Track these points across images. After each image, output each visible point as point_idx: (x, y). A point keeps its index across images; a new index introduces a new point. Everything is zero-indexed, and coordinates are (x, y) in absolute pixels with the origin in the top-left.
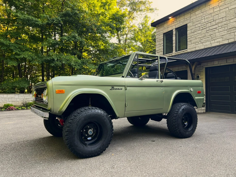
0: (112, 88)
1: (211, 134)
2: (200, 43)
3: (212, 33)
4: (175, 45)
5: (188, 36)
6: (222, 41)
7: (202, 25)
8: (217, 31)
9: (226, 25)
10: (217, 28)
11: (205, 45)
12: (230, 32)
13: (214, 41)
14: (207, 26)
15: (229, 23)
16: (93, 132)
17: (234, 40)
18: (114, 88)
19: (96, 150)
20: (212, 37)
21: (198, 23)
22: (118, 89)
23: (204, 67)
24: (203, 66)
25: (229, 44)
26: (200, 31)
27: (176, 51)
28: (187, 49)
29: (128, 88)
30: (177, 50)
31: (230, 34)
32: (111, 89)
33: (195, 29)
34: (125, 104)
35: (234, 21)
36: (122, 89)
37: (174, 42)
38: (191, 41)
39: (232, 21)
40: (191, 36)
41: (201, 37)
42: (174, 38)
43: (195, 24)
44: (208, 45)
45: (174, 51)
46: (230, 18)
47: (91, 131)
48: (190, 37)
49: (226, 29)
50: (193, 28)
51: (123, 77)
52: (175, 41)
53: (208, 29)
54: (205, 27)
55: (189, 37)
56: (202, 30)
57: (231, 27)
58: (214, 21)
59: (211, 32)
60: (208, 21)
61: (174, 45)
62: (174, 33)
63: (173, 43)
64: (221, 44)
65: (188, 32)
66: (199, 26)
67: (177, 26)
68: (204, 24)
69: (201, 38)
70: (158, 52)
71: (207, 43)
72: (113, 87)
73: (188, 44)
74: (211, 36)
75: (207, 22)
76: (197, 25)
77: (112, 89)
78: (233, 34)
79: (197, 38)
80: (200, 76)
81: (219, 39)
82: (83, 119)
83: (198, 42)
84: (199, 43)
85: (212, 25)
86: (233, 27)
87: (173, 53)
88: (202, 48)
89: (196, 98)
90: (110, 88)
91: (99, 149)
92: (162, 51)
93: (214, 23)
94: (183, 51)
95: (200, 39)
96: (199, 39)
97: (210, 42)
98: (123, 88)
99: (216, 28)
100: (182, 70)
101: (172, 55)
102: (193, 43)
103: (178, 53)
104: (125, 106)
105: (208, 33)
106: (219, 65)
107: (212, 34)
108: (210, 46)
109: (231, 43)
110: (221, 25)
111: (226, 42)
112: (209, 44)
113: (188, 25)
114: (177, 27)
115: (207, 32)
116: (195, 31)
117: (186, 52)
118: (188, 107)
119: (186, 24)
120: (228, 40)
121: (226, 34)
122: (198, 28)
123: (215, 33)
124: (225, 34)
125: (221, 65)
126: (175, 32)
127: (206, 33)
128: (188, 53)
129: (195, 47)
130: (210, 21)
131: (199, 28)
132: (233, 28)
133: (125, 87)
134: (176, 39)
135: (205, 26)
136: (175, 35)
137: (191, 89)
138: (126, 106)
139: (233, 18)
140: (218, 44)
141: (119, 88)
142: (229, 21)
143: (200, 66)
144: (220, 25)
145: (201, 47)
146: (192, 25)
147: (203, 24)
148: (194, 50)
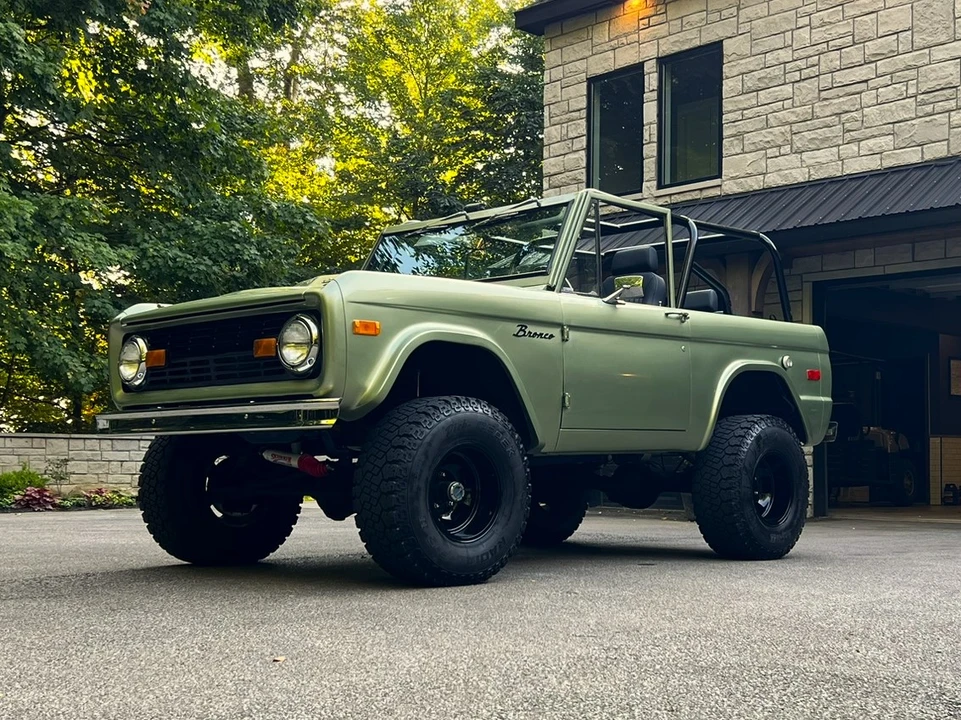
0: (521, 330)
2: (787, 149)
3: (844, 103)
4: (655, 154)
5: (724, 110)
6: (895, 149)
7: (796, 55)
8: (868, 97)
9: (914, 72)
10: (871, 84)
11: (812, 162)
12: (929, 109)
13: (856, 149)
14: (823, 68)
15: (926, 61)
16: (464, 492)
17: (949, 151)
18: (527, 331)
20: (847, 125)
21: (778, 42)
22: (541, 334)
23: (806, 277)
24: (801, 275)
25: (925, 167)
26: (788, 88)
27: (660, 186)
28: (719, 176)
29: (573, 335)
30: (668, 182)
31: (928, 119)
32: (516, 335)
33: (762, 74)
34: (564, 398)
35: (948, 57)
36: (552, 336)
37: (650, 132)
38: (739, 135)
39: (941, 56)
40: (741, 106)
41: (794, 119)
42: (650, 111)
43: (762, 49)
44: (824, 163)
45: (649, 185)
46: (931, 40)
47: (457, 487)
48: (736, 115)
49: (912, 91)
50: (752, 68)
51: (550, 288)
52: (654, 127)
53: (826, 81)
54: (814, 69)
55: (729, 112)
56: (796, 85)
57: (935, 83)
58: (854, 44)
59: (841, 99)
60: (829, 37)
61: (650, 150)
62: (651, 81)
63: (646, 136)
64: (888, 163)
65: (729, 86)
66: (781, 60)
67: (668, 47)
68: (810, 51)
69: (795, 128)
70: (557, 183)
71: (823, 155)
72: (522, 326)
73: (724, 152)
74: (844, 117)
75: (825, 45)
76: (776, 53)
77: (522, 333)
78: (942, 118)
79: (772, 121)
81: (878, 140)
82: (442, 435)
83: (780, 146)
84: (782, 152)
85: (845, 62)
86: (943, 84)
87: (645, 193)
88: (800, 176)
90: (515, 328)
92: (579, 182)
93: (855, 54)
94: (701, 190)
95: (787, 128)
96: (782, 129)
97: (835, 149)
98: (556, 332)
99: (866, 81)
102: (753, 147)
103: (670, 195)
104: (563, 404)
105: (825, 103)
106: (879, 272)
107: (846, 108)
108: (834, 171)
109: (936, 166)
110: (891, 71)
111: (912, 157)
112: (833, 159)
113: (729, 47)
114: (668, 52)
115: (824, 94)
116: (762, 85)
117: (717, 192)
119: (715, 43)
120: (920, 148)
121: (914, 116)
122: (777, 71)
123: (862, 108)
124: (906, 116)
125: (890, 270)
126: (656, 75)
127: (820, 99)
128: (727, 199)
129: (760, 171)
130: (838, 42)
131: (785, 73)
132: (944, 92)
133: (562, 331)
134: (659, 115)
135: (814, 66)
136: (655, 94)
138: (567, 403)
139: (943, 38)
140: (873, 164)
141: (543, 330)
142: (927, 51)
144: (883, 66)
145: (791, 171)
146: (745, 49)
147: (802, 53)
148: (754, 184)
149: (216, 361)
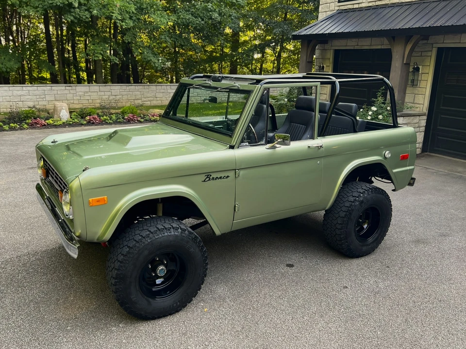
0: (207, 177)
1: (418, 242)
16: (166, 271)
18: (211, 177)
19: (173, 305)
22: (221, 178)
23: (434, 45)
24: (432, 44)
29: (242, 172)
32: (204, 181)
34: (235, 206)
36: (228, 177)
47: (162, 269)
51: (232, 147)
72: (208, 175)
77: (208, 179)
80: (421, 67)
82: (146, 252)
89: (394, 171)
90: (203, 177)
91: (178, 303)
98: (231, 174)
100: (379, 47)
101: (361, 6)
104: (235, 210)
118: (374, 195)
128: (401, 5)
133: (236, 173)
137: (387, 152)
138: (237, 210)
141: (222, 175)
143: (426, 41)
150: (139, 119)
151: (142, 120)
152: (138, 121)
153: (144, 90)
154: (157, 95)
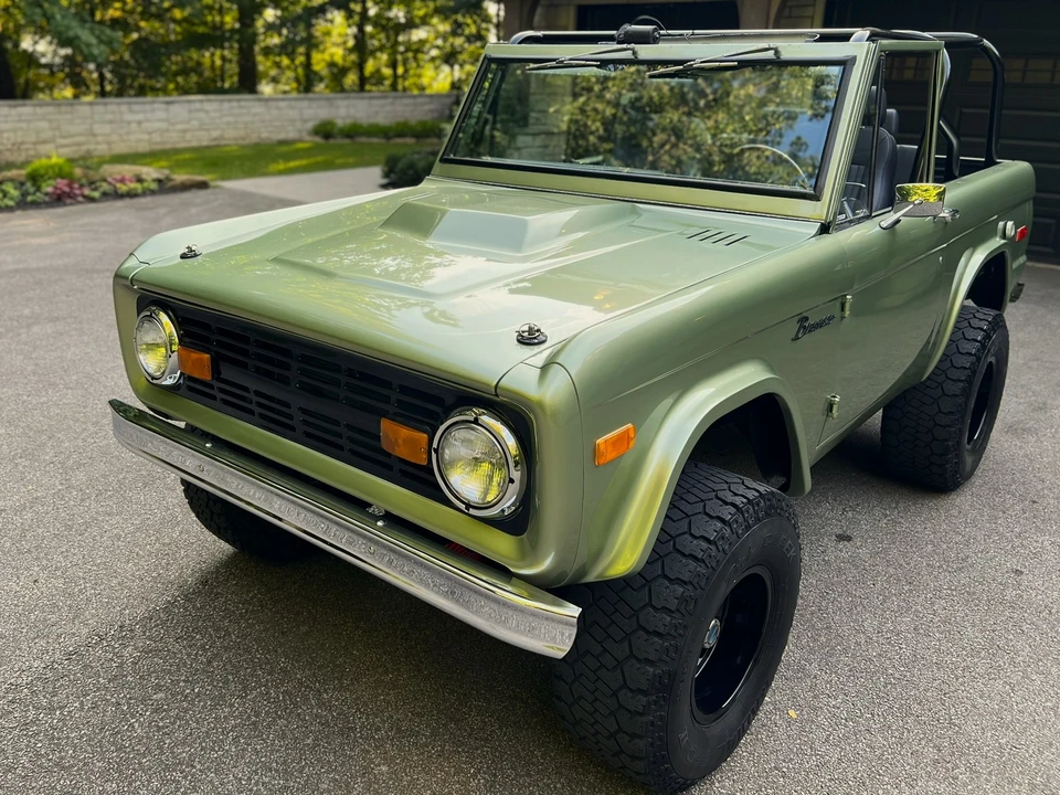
0: (801, 326)
16: (719, 629)
18: (808, 326)
22: (821, 324)
32: (796, 338)
34: (831, 404)
36: (831, 319)
47: (714, 627)
51: (825, 229)
72: (803, 320)
77: (802, 331)
90: (795, 327)
98: (837, 309)
104: (829, 415)
133: (843, 304)
138: (835, 415)
141: (825, 313)
149: (304, 411)
150: (87, 192)
151: (96, 194)
152: (84, 196)
153: (58, 117)
154: (98, 129)
